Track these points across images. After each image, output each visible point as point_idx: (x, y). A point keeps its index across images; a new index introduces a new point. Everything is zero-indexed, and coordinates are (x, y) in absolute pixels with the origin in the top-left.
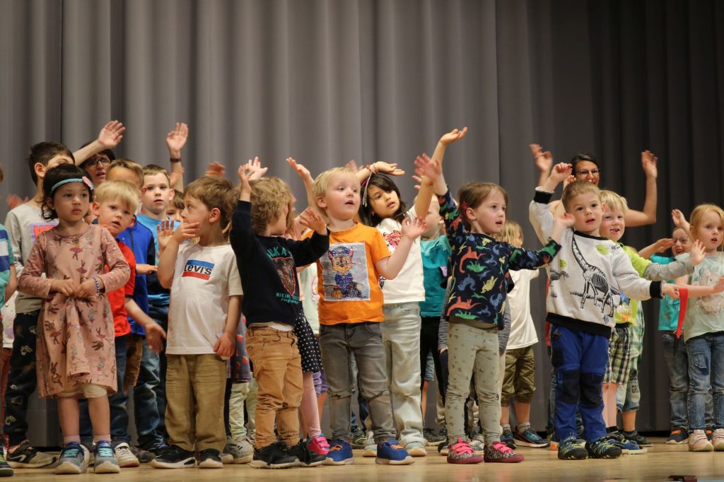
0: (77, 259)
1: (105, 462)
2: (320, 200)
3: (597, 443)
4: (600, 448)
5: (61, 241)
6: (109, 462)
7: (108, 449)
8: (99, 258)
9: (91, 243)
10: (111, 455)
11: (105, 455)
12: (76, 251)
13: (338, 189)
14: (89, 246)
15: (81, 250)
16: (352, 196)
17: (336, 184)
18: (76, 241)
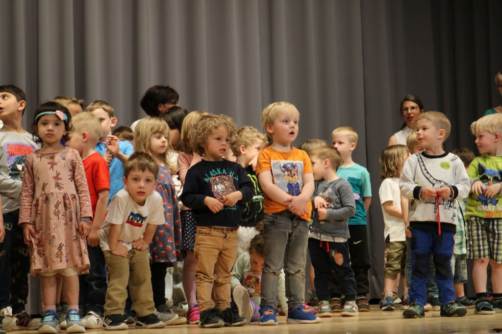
0: (53, 170)
1: (74, 325)
2: (269, 127)
3: (449, 305)
4: (451, 309)
5: (42, 158)
6: (77, 325)
7: (76, 315)
8: (70, 170)
9: (64, 159)
10: (78, 319)
11: (74, 320)
12: (53, 164)
13: (283, 121)
14: (63, 161)
15: (56, 164)
16: (294, 128)
17: (283, 118)
18: (52, 158)
